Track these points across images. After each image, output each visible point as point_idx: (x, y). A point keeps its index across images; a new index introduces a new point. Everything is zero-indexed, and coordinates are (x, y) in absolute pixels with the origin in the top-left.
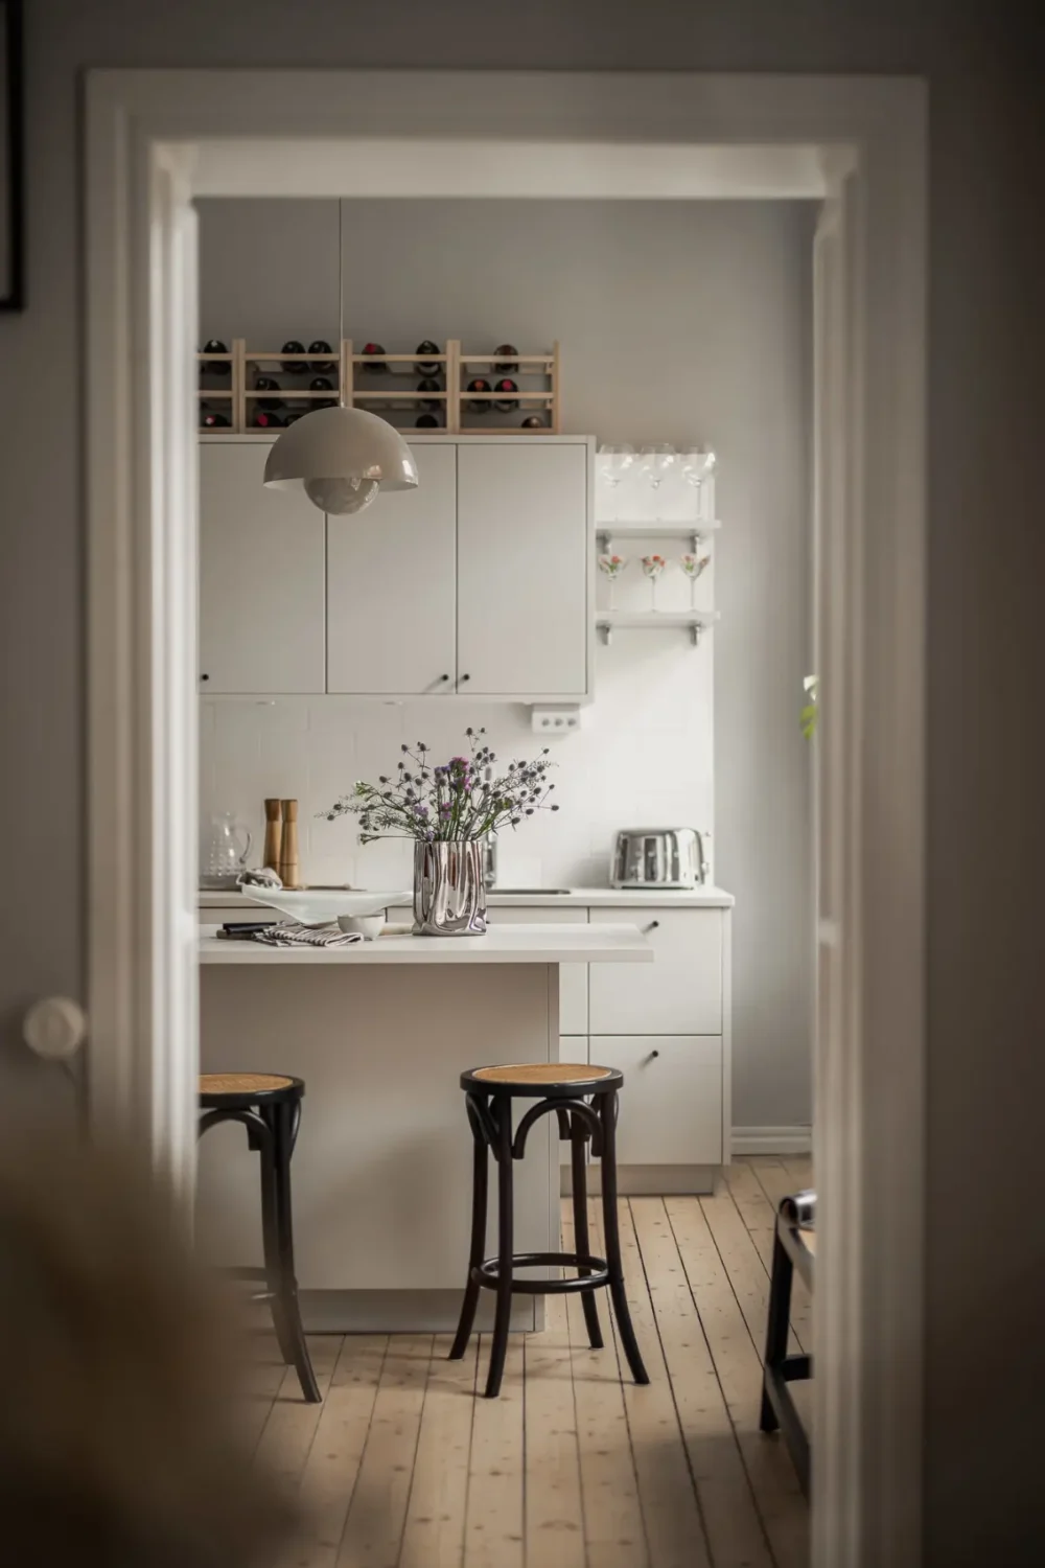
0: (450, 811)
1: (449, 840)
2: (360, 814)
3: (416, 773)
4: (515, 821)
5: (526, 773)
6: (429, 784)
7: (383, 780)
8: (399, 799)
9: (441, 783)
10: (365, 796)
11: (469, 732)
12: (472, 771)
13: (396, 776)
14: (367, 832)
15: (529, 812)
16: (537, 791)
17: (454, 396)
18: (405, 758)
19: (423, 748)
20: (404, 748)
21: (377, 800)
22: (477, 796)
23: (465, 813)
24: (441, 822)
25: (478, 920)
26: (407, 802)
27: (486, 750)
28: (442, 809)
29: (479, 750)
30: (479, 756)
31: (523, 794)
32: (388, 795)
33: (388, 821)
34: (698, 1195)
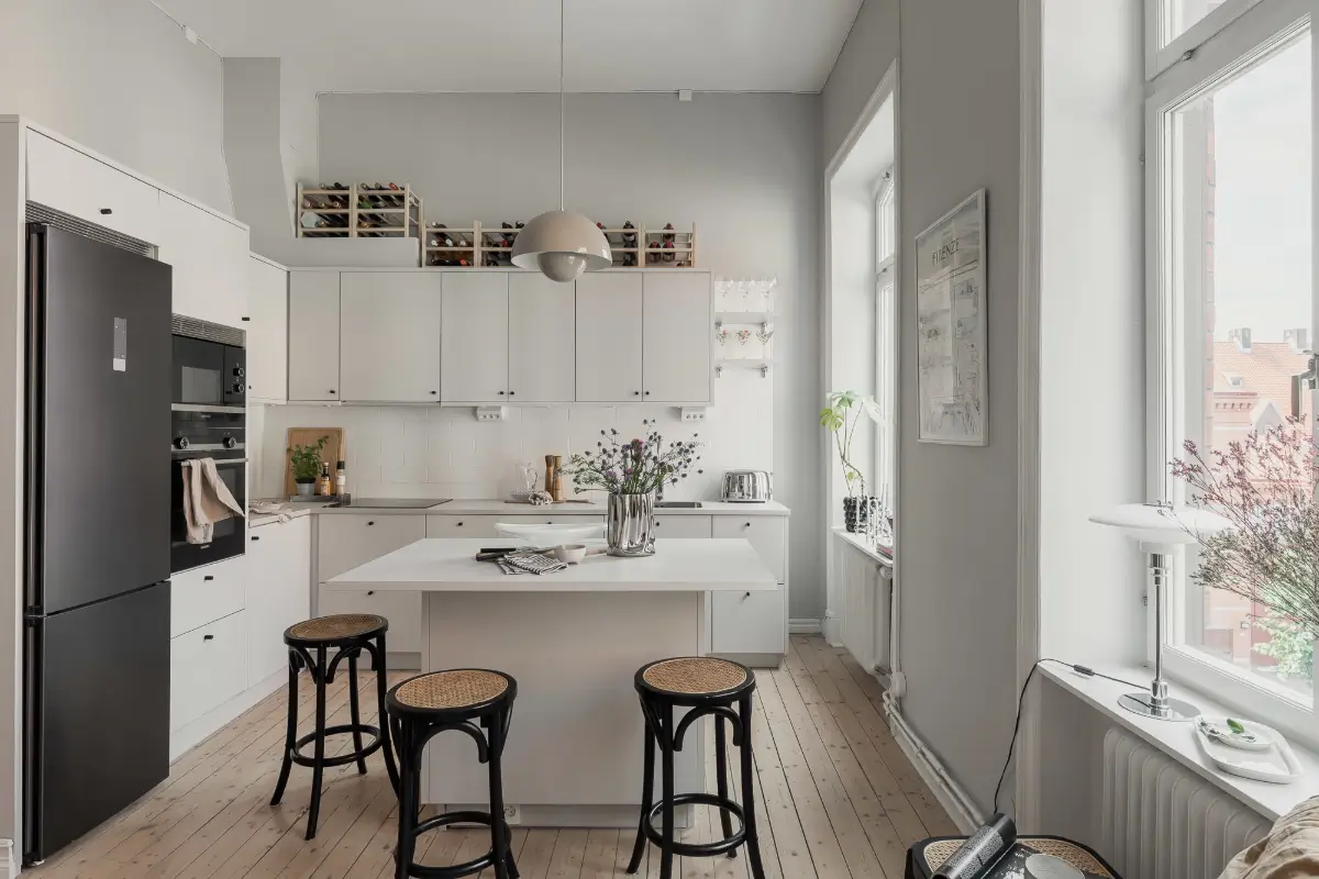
0: (632, 475)
1: (631, 493)
2: (574, 476)
3: (610, 449)
4: (674, 481)
5: (681, 450)
6: (618, 457)
7: (588, 453)
8: (598, 465)
9: (625, 456)
10: (576, 463)
11: (645, 422)
12: (646, 447)
13: (596, 451)
14: (578, 486)
15: (684, 476)
16: (689, 461)
17: (642, 251)
18: (603, 439)
19: (615, 433)
20: (603, 432)
21: (585, 466)
22: (650, 464)
23: (641, 474)
24: (626, 481)
25: (650, 545)
26: (603, 468)
27: (655, 434)
28: (626, 473)
29: (651, 433)
30: (651, 438)
31: (680, 463)
32: (592, 463)
33: (591, 480)
34: (770, 668)
